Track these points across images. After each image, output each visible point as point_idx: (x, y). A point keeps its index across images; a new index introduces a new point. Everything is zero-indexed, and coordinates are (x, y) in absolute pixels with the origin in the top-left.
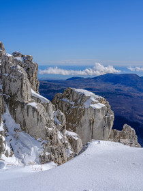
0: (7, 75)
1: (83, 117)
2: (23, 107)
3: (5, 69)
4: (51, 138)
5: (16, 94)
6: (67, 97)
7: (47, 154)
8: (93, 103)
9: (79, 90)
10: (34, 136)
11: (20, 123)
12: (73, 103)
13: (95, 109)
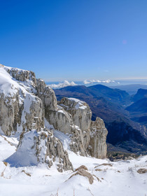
0: (42, 93)
1: (75, 115)
3: (40, 89)
4: (74, 133)
5: (49, 105)
6: (63, 103)
8: (80, 106)
11: (53, 124)
12: (68, 107)
13: (82, 110)
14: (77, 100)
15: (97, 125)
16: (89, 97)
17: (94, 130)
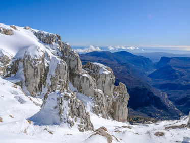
0: (67, 57)
1: (99, 79)
2: (79, 77)
3: (66, 53)
4: (97, 96)
5: (74, 69)
6: (88, 67)
7: (96, 106)
8: (104, 71)
9: (95, 63)
10: (87, 95)
11: (77, 87)
12: (92, 71)
13: (106, 75)
14: (101, 65)
15: (119, 90)
16: (113, 63)
17: (116, 95)
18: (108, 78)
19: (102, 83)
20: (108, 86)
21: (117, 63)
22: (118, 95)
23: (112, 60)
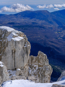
1: (7, 48)
13: (16, 42)
15: (39, 62)
16: (52, 26)
17: (35, 68)
18: (20, 46)
19: (11, 53)
20: (21, 57)
21: (57, 25)
22: (37, 68)
23: (51, 23)
